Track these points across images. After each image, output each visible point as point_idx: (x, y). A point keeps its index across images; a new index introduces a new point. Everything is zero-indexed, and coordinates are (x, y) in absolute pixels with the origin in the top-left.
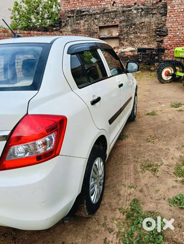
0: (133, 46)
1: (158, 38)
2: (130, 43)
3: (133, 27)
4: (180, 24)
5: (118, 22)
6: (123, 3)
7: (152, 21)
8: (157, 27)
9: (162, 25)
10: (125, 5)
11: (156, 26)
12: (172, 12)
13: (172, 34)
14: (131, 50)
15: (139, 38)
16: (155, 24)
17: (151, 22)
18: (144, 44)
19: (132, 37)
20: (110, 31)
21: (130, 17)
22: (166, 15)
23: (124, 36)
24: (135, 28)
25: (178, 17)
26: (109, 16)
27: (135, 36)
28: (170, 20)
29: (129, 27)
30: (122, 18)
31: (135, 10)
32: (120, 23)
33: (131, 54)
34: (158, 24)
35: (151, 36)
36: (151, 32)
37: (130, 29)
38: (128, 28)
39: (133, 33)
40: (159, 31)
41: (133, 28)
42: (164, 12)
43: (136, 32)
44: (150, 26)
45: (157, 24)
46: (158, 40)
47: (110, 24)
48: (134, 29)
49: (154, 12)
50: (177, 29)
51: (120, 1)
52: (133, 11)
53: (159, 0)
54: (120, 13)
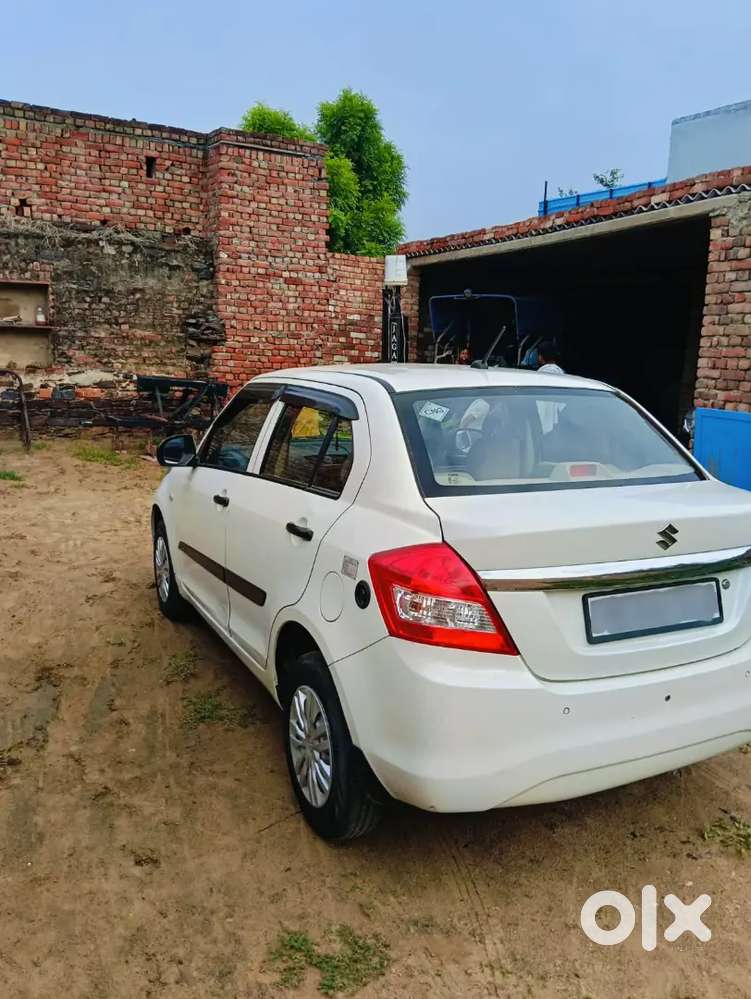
0: (107, 366)
1: (193, 346)
2: (96, 356)
3: (105, 299)
4: (258, 310)
5: (48, 275)
6: (60, 211)
7: (170, 291)
8: (187, 312)
9: (201, 307)
10: (67, 219)
11: (183, 309)
12: (233, 272)
13: (237, 338)
14: (98, 380)
15: (127, 342)
16: (179, 301)
17: (167, 292)
18: (147, 362)
19: (103, 335)
20: (9, 303)
21: (92, 265)
22: (212, 276)
23: (72, 328)
24: (112, 304)
25: (253, 289)
26: (7, 249)
27: (112, 333)
28: (229, 297)
29: (88, 299)
30: (63, 264)
31: (110, 244)
32: (53, 279)
33: (97, 392)
34: (190, 304)
35: (170, 339)
36: (168, 326)
37: (94, 306)
38: (86, 302)
39: (105, 323)
40: (194, 325)
41: (105, 303)
42: (206, 266)
43: (116, 318)
44: (164, 306)
45: (184, 301)
46: (191, 353)
47: (15, 278)
49: (175, 263)
50: (251, 328)
51: (49, 201)
52: (103, 247)
53: (181, 227)
54: (54, 245)
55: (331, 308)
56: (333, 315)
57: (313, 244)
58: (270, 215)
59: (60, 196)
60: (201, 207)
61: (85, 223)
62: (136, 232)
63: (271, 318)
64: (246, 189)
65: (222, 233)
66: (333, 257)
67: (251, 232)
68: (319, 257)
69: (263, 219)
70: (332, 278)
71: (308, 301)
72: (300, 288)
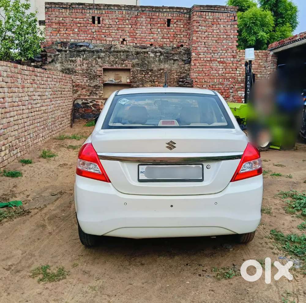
3: (150, 73)
4: (206, 75)
5: (130, 65)
6: (136, 42)
7: (173, 69)
8: (179, 77)
9: (185, 74)
10: (138, 45)
11: (178, 76)
12: (197, 60)
13: (197, 86)
16: (177, 72)
17: (172, 69)
19: (148, 86)
20: (118, 75)
21: (145, 61)
22: (189, 62)
23: (138, 84)
25: (205, 66)
26: (117, 57)
27: (152, 85)
28: (195, 70)
29: (144, 73)
30: (136, 61)
31: (152, 53)
32: (132, 66)
34: (181, 73)
36: (172, 82)
37: (146, 76)
38: (143, 74)
39: (149, 82)
40: (182, 82)
41: (150, 75)
42: (187, 59)
43: (153, 80)
44: (171, 74)
45: (179, 72)
47: (119, 67)
48: (151, 76)
49: (176, 58)
50: (203, 81)
51: (132, 39)
52: (149, 54)
53: (180, 44)
54: (132, 55)
55: (238, 72)
56: (239, 75)
57: (231, 47)
58: (213, 37)
59: (136, 37)
60: (188, 36)
61: (144, 46)
62: (162, 47)
63: (211, 77)
64: (203, 28)
65: (193, 45)
66: (239, 51)
67: (205, 44)
68: (233, 52)
69: (210, 39)
70: (238, 60)
71: (227, 70)
72: (225, 65)
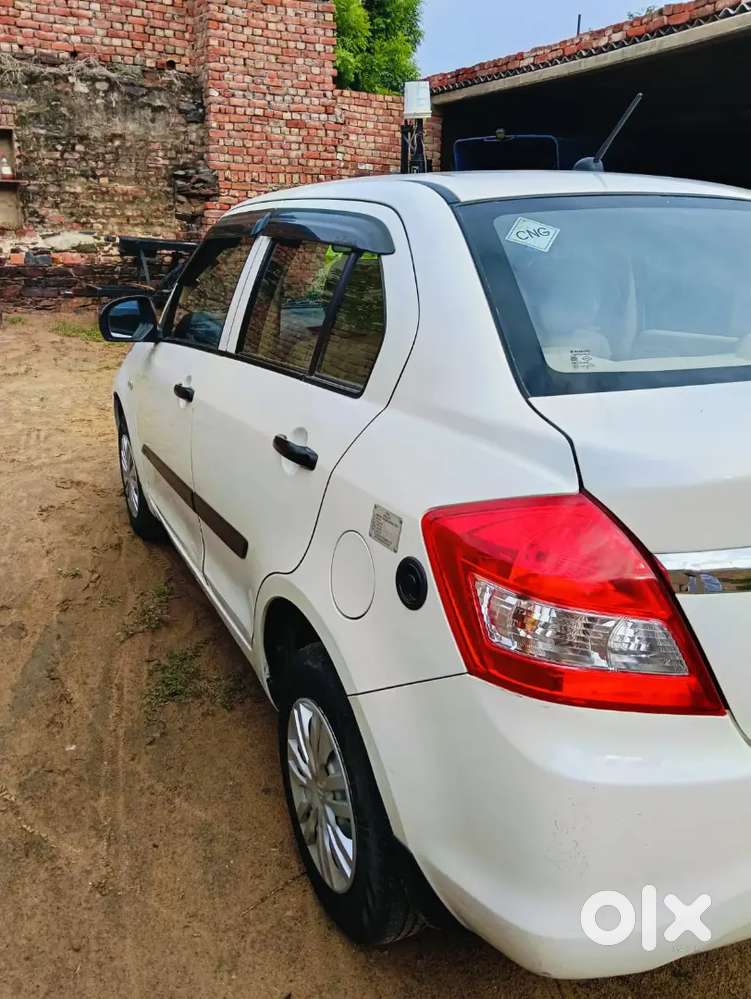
0: (85, 227)
1: (182, 203)
2: (72, 214)
3: (79, 147)
4: (256, 159)
5: (11, 118)
6: (20, 39)
7: (153, 137)
8: (174, 162)
9: (190, 156)
10: (30, 50)
11: (170, 159)
12: (225, 113)
13: (232, 192)
14: (77, 244)
15: (107, 198)
16: (165, 149)
17: (150, 139)
18: (132, 222)
19: (79, 189)
21: (61, 105)
22: (202, 119)
23: (43, 182)
24: (88, 153)
25: (249, 134)
27: (90, 188)
28: (221, 142)
29: (60, 147)
30: (28, 105)
31: (81, 80)
32: (17, 123)
33: (77, 258)
34: (177, 152)
35: (156, 194)
36: (153, 179)
37: (66, 155)
38: (57, 150)
39: (81, 175)
40: (185, 178)
41: (79, 152)
42: (194, 107)
43: (93, 170)
44: (148, 154)
45: (171, 149)
46: (181, 210)
48: (83, 159)
49: (158, 103)
50: (248, 180)
51: (6, 27)
52: (73, 84)
53: (165, 60)
54: (15, 82)
55: (339, 156)
56: (342, 164)
57: (318, 79)
58: (268, 44)
59: (19, 22)
60: (187, 35)
61: (51, 56)
62: (110, 65)
63: (270, 168)
64: (238, 11)
65: (212, 65)
66: (341, 95)
67: (245, 64)
68: (325, 96)
69: (259, 48)
70: (341, 121)
71: (313, 148)
72: (304, 132)
